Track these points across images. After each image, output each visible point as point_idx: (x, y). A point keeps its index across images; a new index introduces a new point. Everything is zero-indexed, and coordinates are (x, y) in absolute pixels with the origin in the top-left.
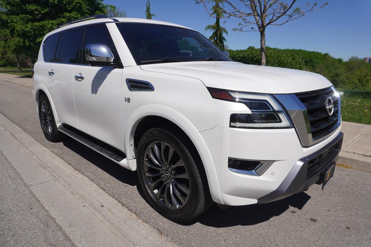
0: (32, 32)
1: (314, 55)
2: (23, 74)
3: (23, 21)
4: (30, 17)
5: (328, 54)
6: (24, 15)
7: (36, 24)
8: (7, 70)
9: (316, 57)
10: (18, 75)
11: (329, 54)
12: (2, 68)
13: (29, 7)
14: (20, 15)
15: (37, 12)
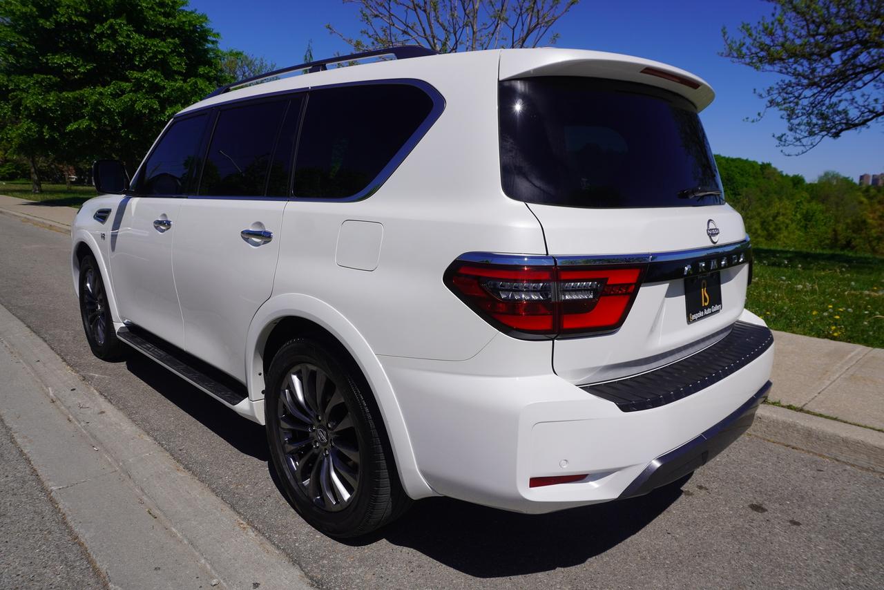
0: (57, 111)
1: (737, 167)
2: (40, 198)
3: (39, 87)
4: (55, 79)
5: (769, 165)
6: (42, 76)
7: (65, 94)
8: (13, 187)
9: (742, 170)
10: (30, 199)
11: (773, 166)
12: (4, 183)
13: (54, 59)
14: (35, 75)
15: (69, 70)
